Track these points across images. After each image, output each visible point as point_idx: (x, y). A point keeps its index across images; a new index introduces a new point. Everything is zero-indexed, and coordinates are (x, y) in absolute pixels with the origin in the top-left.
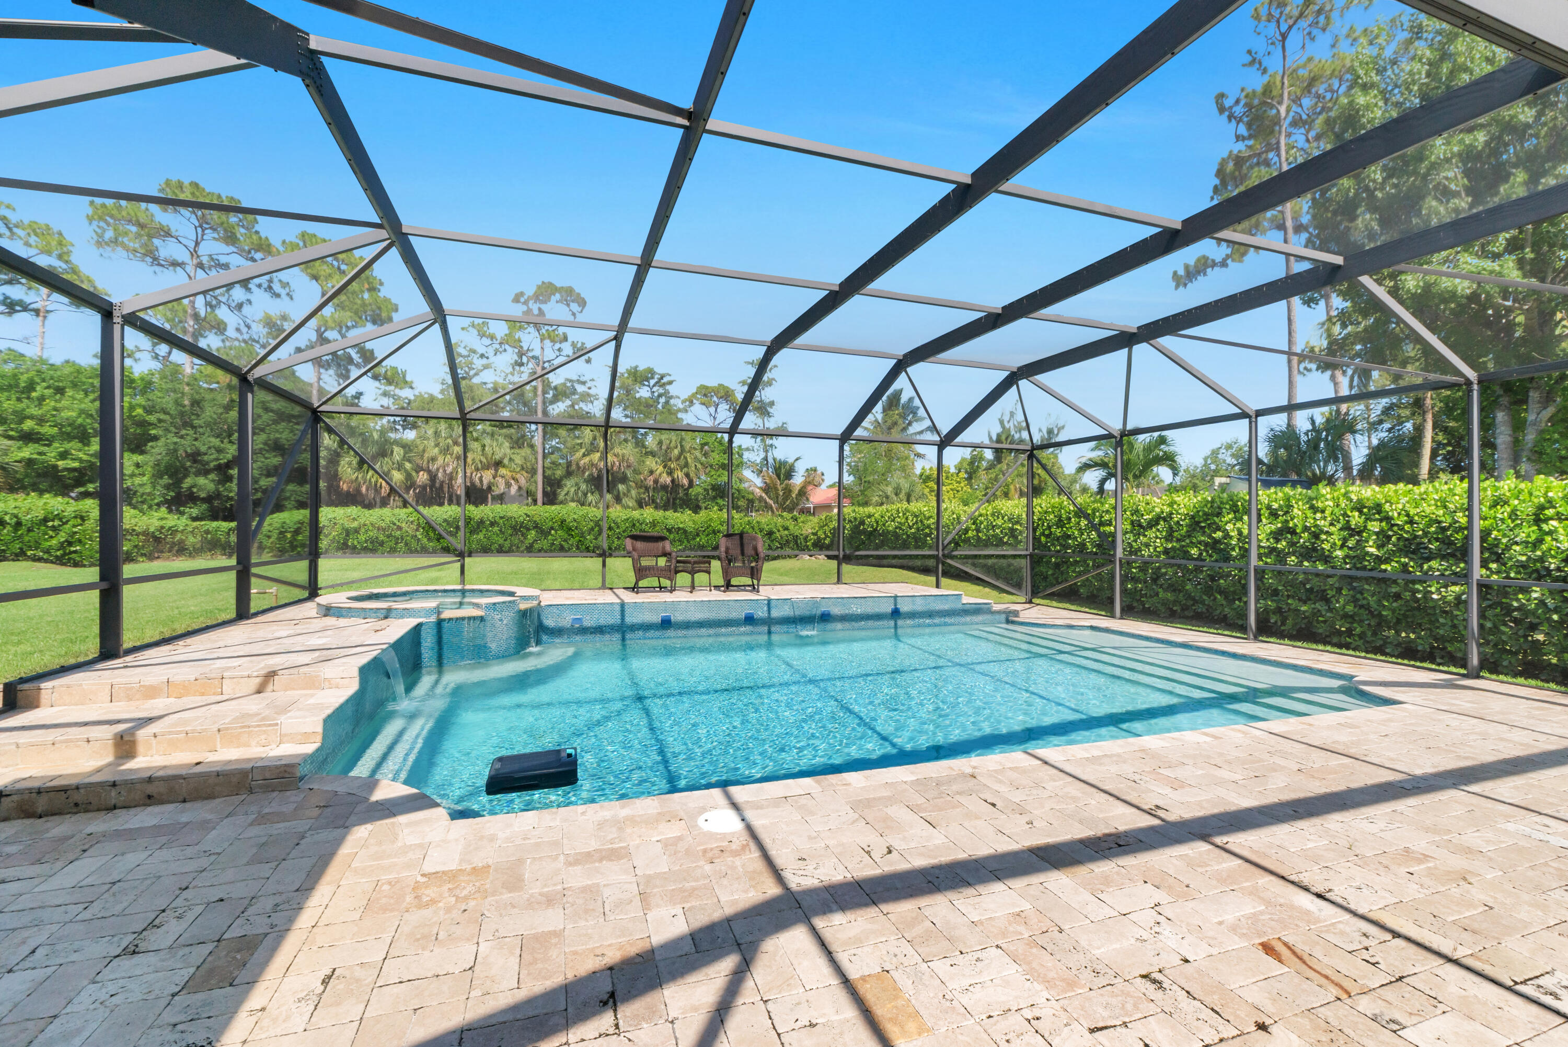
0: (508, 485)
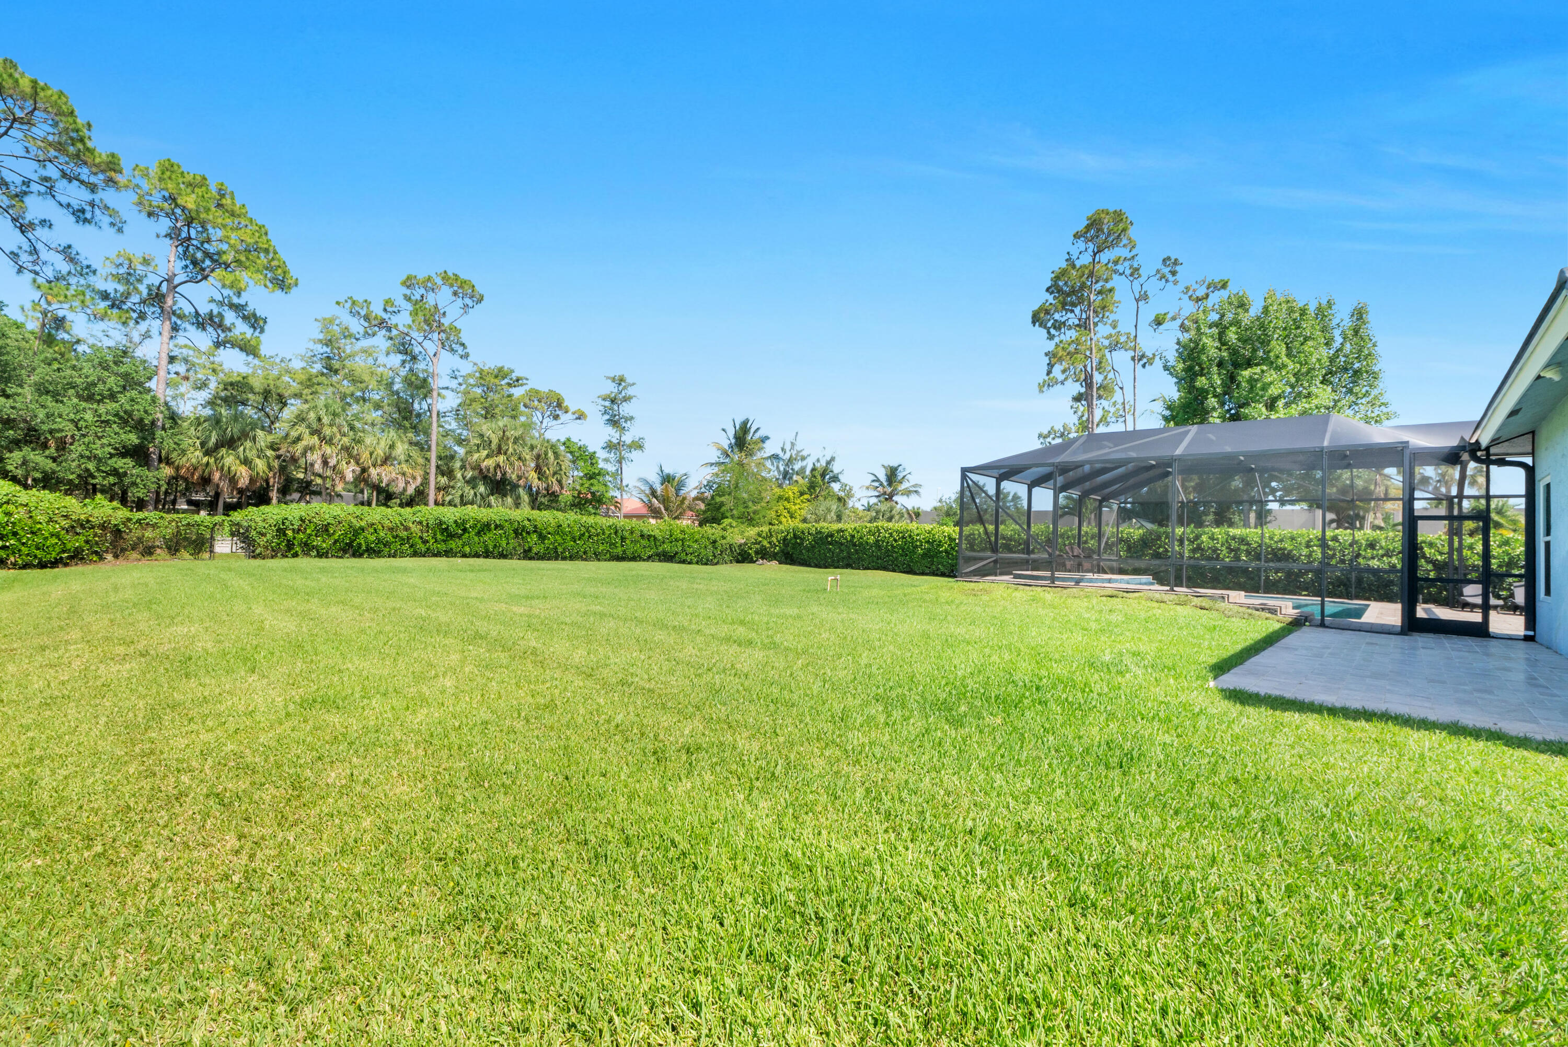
0: (407, 484)
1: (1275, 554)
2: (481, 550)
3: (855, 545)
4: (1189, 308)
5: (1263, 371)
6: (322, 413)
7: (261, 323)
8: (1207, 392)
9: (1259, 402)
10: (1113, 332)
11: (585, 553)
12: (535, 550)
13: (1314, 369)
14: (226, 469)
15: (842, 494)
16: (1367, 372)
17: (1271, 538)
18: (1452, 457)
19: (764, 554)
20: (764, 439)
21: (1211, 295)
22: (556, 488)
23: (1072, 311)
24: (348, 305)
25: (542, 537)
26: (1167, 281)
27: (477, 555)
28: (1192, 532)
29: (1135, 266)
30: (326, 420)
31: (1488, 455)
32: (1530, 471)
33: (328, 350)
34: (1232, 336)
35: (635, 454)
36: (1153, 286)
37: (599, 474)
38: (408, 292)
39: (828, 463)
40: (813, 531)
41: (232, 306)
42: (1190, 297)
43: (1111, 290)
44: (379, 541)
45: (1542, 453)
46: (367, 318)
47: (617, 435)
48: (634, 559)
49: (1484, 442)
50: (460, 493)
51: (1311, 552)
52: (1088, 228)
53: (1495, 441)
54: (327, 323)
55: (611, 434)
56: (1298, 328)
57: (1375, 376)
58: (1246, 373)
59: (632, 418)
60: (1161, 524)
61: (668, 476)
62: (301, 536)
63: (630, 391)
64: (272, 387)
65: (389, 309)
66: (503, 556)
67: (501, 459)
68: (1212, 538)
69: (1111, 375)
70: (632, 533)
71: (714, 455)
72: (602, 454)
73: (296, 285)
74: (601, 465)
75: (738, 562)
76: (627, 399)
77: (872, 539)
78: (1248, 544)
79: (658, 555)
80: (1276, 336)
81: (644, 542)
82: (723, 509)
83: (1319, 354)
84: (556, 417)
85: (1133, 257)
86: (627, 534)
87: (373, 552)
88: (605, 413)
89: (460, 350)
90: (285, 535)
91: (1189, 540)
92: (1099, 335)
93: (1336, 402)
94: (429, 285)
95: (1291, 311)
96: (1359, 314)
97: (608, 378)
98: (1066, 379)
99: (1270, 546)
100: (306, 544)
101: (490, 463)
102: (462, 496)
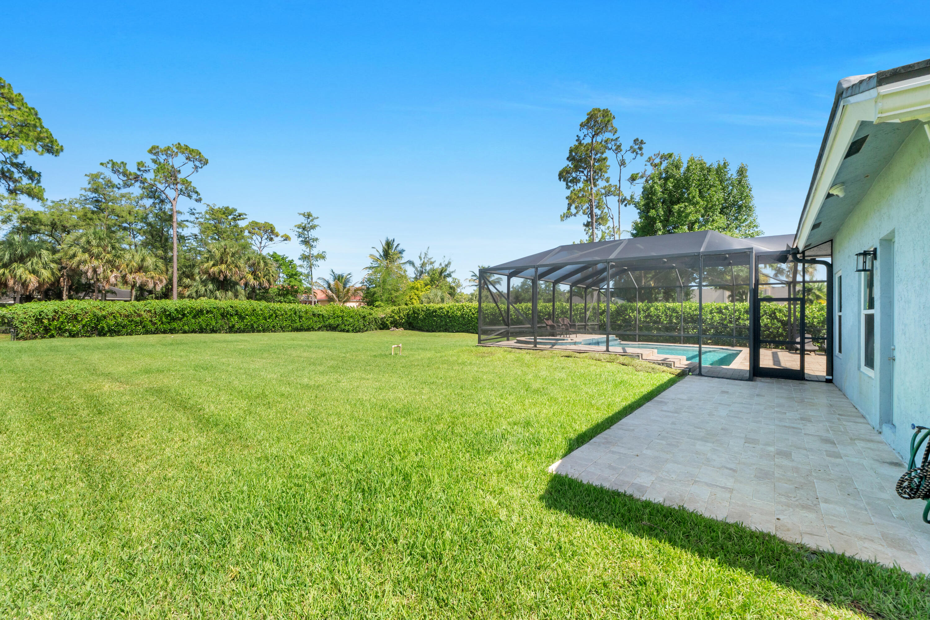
0: (155, 284)
1: (692, 318)
2: (197, 328)
3: (449, 317)
4: (650, 171)
5: (685, 206)
6: (91, 238)
7: (36, 176)
8: (655, 219)
9: (683, 225)
10: (607, 184)
11: (274, 327)
12: (237, 326)
13: (715, 205)
14: (18, 277)
15: (453, 285)
16: (746, 207)
17: (690, 309)
18: (782, 258)
19: (396, 324)
20: (401, 252)
21: (663, 163)
22: (266, 285)
23: (583, 172)
24: (110, 165)
25: (242, 318)
26: (637, 153)
27: (194, 331)
28: (645, 305)
29: (618, 144)
30: (94, 243)
31: (804, 256)
32: (830, 267)
33: (96, 195)
34: (670, 185)
35: (320, 262)
36: (628, 157)
37: (296, 275)
38: (154, 157)
39: (446, 266)
40: (425, 309)
41: (13, 164)
42: (651, 164)
43: (604, 159)
44: (118, 325)
45: (837, 255)
46: (124, 174)
47: (308, 250)
48: (308, 329)
49: (801, 248)
50: (195, 289)
51: (713, 316)
52: (589, 120)
53: (808, 247)
54: (94, 178)
55: (303, 249)
56: (706, 180)
57: (749, 209)
58: (676, 207)
59: (317, 239)
60: (629, 301)
61: (339, 276)
62: (55, 323)
63: (316, 222)
64: (56, 220)
65: (142, 169)
66: (213, 331)
67: (223, 267)
68: (656, 309)
69: (606, 210)
70: (306, 313)
71: (369, 262)
72: (298, 262)
73: (62, 150)
74: (299, 269)
75: (381, 329)
76: (313, 227)
77: (459, 314)
78: (677, 312)
79: (325, 326)
80: (694, 185)
81: (315, 319)
82: (375, 296)
83: (718, 196)
84: (271, 239)
85: (617, 139)
86: (303, 314)
87: (113, 332)
88: (299, 236)
89: (194, 196)
90: (42, 323)
91: (643, 310)
92: (598, 187)
93: (728, 225)
94: (167, 151)
95: (702, 169)
96: (741, 172)
97: (300, 214)
98: (577, 213)
99: (689, 313)
100: (60, 329)
101: (216, 269)
102: (197, 292)
